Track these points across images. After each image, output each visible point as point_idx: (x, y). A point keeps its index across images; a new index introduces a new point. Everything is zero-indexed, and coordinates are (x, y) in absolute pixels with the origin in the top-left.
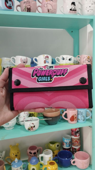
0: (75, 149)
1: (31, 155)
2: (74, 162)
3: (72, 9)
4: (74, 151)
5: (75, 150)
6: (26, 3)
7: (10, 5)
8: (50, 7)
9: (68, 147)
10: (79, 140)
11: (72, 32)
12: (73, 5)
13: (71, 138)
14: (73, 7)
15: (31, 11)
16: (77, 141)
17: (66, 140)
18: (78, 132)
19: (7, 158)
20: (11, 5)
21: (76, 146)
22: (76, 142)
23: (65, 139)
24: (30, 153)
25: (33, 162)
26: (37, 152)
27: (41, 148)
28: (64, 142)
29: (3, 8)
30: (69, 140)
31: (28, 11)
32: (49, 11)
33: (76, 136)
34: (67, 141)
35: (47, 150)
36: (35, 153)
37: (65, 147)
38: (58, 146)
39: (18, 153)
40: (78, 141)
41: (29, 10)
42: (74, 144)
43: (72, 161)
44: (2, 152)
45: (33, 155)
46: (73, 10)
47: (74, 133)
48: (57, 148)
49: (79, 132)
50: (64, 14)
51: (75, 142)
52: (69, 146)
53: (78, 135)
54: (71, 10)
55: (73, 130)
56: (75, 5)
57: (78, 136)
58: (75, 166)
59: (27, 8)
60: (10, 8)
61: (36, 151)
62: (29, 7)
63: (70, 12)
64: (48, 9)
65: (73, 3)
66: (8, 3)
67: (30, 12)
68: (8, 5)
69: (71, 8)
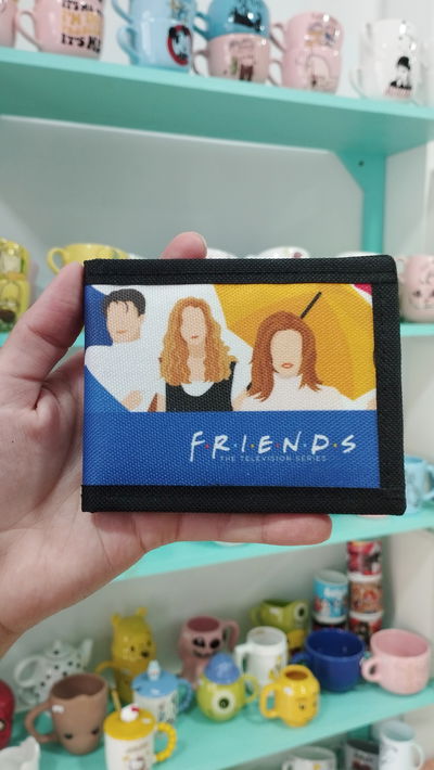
0: (365, 624)
1: (200, 650)
2: (373, 671)
3: (399, 83)
4: (361, 633)
5: (363, 629)
6: (236, 48)
7: (185, 49)
8: (320, 69)
9: (336, 616)
10: (379, 587)
11: (361, 164)
12: (402, 68)
13: (346, 583)
14: (401, 74)
15: (254, 77)
16: (372, 593)
17: (332, 589)
18: (375, 557)
19: (102, 666)
20: (187, 52)
21: (369, 612)
22: (370, 597)
23: (324, 587)
24: (196, 642)
25: (220, 674)
26: (224, 637)
27: (234, 624)
28: (321, 600)
29: (153, 60)
30: (341, 588)
31: (242, 78)
32: (314, 83)
33: (368, 572)
34: (333, 592)
35: (262, 633)
36: (215, 644)
37: (327, 616)
38: (301, 612)
39: (149, 644)
40: (376, 591)
41: (246, 73)
42: (359, 604)
43: (366, 667)
44: (77, 644)
45: (208, 650)
46: (402, 86)
47: (360, 560)
48: (299, 623)
49: (380, 559)
50: (364, 97)
51: (365, 596)
52: (342, 614)
53: (375, 567)
54: (394, 84)
55: (355, 550)
56: (409, 68)
57: (378, 573)
58: (376, 685)
59: (242, 67)
60: (181, 59)
61: (217, 634)
62: (247, 62)
63: (388, 92)
64: (314, 77)
65: (404, 62)
66: (177, 41)
67: (249, 79)
68: (178, 48)
69: (393, 80)
